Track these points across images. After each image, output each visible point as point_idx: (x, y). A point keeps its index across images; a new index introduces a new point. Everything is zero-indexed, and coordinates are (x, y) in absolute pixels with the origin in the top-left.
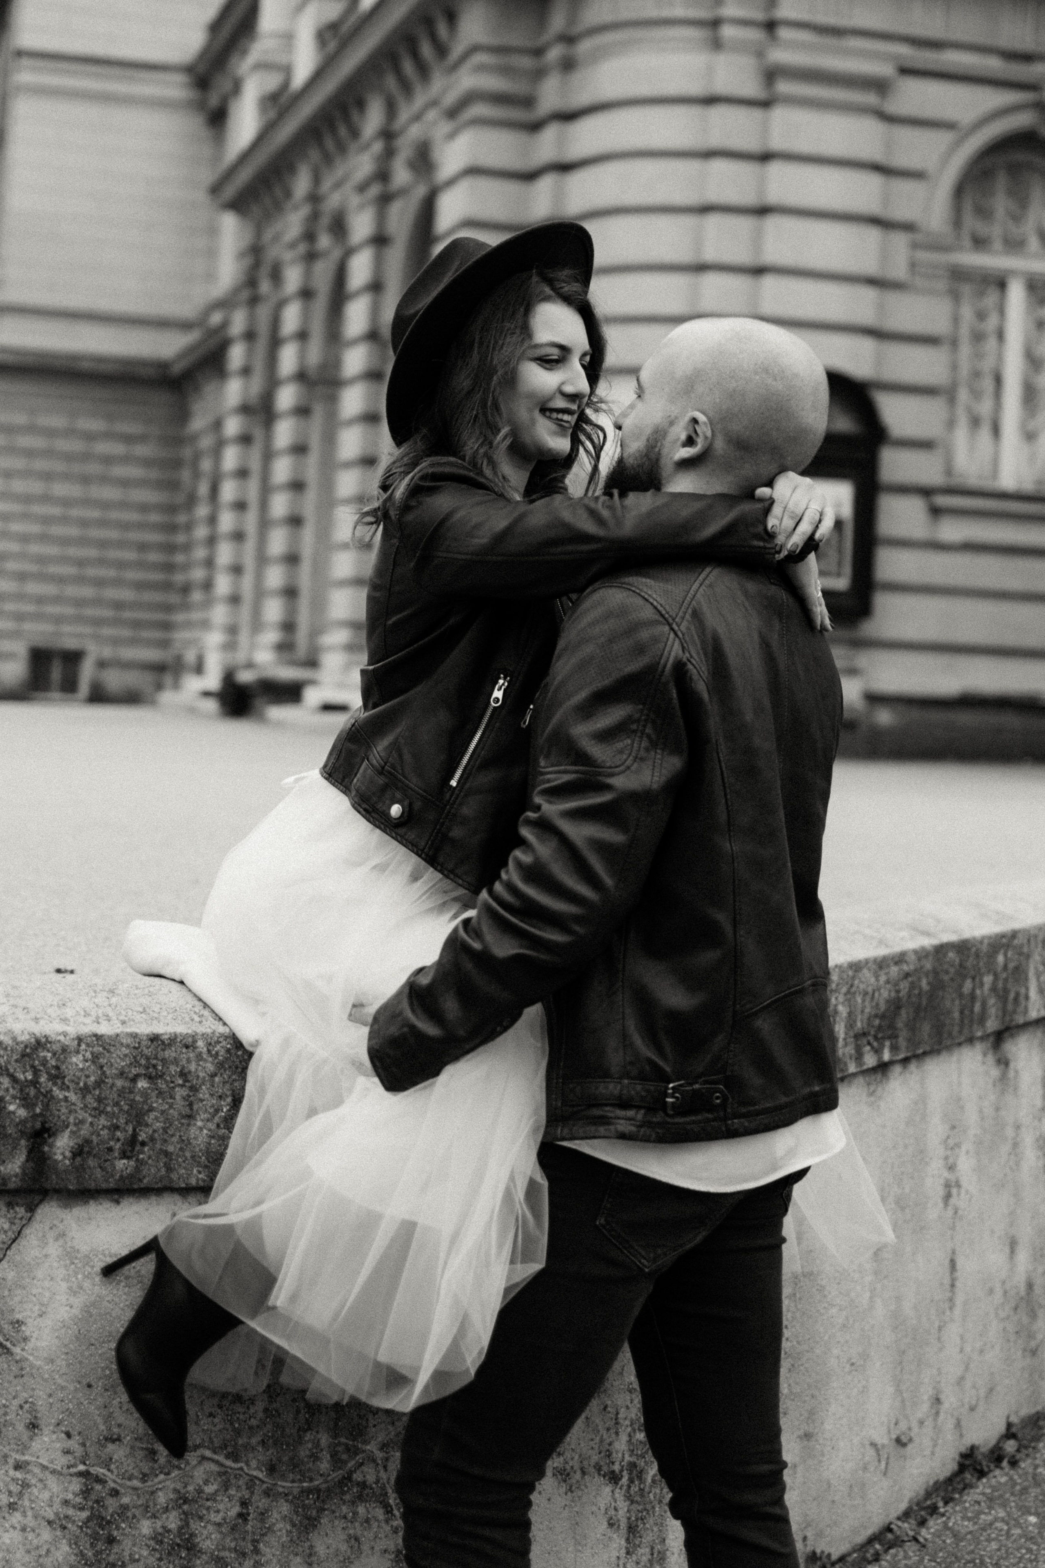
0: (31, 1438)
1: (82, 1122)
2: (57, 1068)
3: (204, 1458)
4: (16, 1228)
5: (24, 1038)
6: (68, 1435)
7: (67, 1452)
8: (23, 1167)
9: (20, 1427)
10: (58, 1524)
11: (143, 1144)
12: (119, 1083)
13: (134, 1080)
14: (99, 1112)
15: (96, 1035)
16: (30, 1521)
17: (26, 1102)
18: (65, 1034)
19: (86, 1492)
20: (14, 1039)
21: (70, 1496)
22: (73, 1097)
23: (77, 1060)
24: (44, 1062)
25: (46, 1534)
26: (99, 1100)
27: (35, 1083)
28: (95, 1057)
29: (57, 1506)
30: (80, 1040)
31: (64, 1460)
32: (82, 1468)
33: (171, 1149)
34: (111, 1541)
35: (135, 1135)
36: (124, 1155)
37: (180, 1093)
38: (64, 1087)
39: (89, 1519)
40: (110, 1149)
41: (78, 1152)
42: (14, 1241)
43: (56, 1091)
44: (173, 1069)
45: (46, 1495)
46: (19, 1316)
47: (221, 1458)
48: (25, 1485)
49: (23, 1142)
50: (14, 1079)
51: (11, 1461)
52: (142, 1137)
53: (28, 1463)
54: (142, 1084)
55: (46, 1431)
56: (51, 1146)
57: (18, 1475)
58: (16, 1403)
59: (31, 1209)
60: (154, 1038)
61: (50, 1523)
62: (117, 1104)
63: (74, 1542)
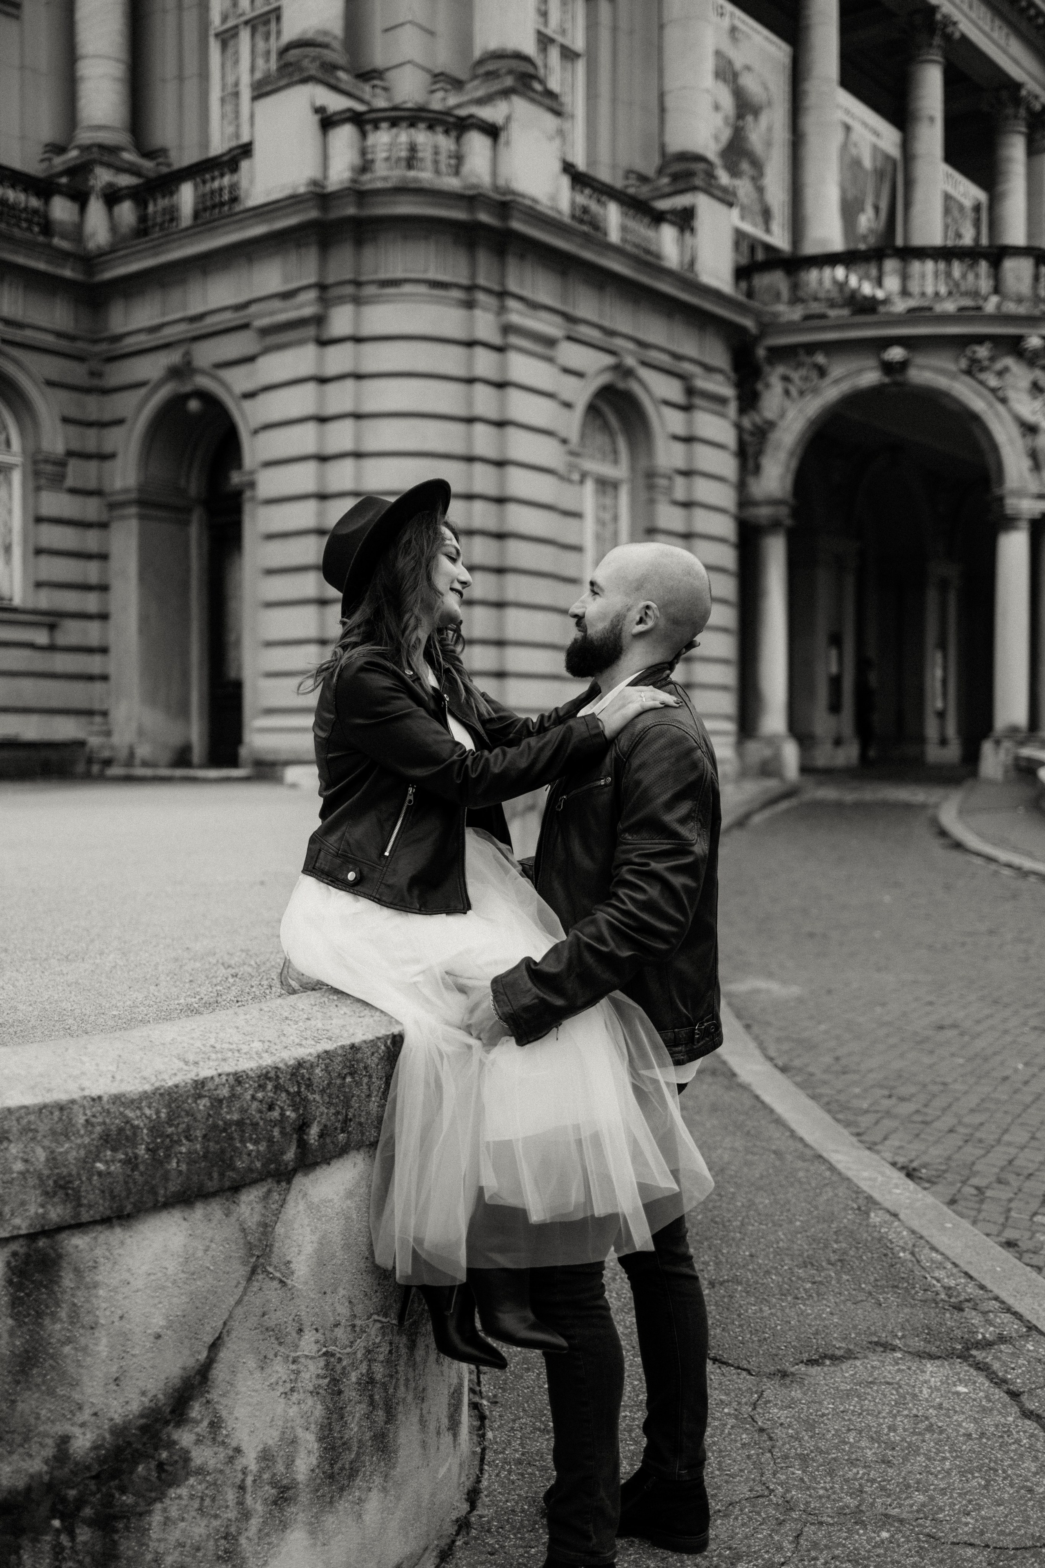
0: (299, 1340)
1: (322, 1114)
2: (309, 1079)
3: (375, 1321)
4: (282, 1197)
5: (291, 1062)
6: (317, 1330)
7: (317, 1342)
8: (295, 1154)
9: (294, 1334)
10: (315, 1393)
11: (351, 1120)
12: (338, 1081)
13: (344, 1078)
14: (330, 1104)
15: (326, 1052)
16: (302, 1396)
17: (295, 1108)
18: (310, 1054)
19: (327, 1364)
20: (286, 1064)
21: (320, 1371)
22: (317, 1097)
23: (318, 1071)
24: (303, 1076)
25: (310, 1402)
26: (330, 1096)
27: (299, 1093)
28: (327, 1066)
29: (314, 1380)
30: (319, 1056)
31: (315, 1348)
32: (324, 1349)
33: (363, 1120)
34: (340, 1392)
35: (347, 1115)
36: (343, 1131)
37: (365, 1080)
38: (313, 1093)
39: (330, 1382)
40: (336, 1129)
41: (321, 1135)
42: (282, 1206)
43: (311, 1097)
44: (362, 1065)
45: (307, 1376)
46: (288, 1258)
47: (380, 1318)
48: (298, 1372)
49: (295, 1136)
50: (287, 1092)
51: (290, 1359)
52: (350, 1115)
53: (298, 1357)
54: (348, 1079)
55: (307, 1332)
56: (308, 1134)
57: (294, 1367)
58: (291, 1318)
59: (289, 1182)
60: (353, 1046)
61: (311, 1393)
62: (338, 1097)
63: (323, 1402)
